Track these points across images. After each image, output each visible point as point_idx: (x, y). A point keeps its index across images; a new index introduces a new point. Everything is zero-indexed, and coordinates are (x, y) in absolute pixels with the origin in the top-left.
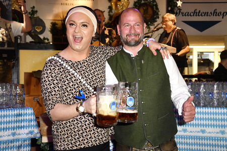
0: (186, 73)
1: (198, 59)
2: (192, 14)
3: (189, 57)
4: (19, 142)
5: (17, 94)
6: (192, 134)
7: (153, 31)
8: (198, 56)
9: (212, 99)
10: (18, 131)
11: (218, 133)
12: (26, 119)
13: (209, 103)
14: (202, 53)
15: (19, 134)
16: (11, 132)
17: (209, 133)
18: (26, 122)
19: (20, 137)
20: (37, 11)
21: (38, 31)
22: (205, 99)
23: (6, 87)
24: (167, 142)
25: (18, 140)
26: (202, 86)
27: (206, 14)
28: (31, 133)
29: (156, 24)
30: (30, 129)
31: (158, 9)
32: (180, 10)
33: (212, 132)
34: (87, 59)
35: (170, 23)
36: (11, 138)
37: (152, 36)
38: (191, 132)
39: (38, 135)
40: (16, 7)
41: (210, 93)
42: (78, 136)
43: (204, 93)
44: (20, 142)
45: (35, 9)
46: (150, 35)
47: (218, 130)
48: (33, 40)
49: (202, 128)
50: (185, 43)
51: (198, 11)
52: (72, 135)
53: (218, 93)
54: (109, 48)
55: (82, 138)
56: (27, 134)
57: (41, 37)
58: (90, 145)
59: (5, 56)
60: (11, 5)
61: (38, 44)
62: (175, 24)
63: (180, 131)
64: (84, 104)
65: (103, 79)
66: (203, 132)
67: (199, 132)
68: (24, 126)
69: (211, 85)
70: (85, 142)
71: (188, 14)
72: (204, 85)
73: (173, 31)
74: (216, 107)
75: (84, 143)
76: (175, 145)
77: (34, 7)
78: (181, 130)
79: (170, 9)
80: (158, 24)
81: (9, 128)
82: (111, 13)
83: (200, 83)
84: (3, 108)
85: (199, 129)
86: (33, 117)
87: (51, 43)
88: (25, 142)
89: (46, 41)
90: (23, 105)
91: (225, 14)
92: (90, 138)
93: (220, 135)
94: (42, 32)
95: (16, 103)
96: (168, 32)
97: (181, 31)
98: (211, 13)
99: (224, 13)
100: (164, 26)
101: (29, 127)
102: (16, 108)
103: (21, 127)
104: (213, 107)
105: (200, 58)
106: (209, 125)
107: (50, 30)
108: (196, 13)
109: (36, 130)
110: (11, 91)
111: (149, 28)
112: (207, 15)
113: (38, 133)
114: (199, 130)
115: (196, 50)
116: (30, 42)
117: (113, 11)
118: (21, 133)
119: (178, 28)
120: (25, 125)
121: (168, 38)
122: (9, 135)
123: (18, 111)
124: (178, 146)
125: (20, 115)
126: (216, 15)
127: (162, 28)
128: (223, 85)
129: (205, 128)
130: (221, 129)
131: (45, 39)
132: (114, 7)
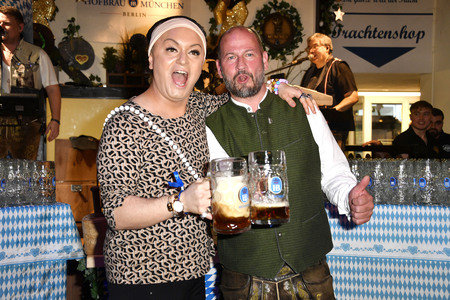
0: (351, 143)
1: (373, 117)
2: (362, 35)
3: (357, 112)
4: (45, 266)
5: (41, 179)
6: (359, 254)
7: (292, 65)
8: (373, 111)
9: (395, 190)
10: (43, 247)
11: (404, 251)
12: (58, 225)
13: (390, 198)
14: (380, 105)
15: (46, 252)
16: (30, 248)
17: (390, 251)
18: (58, 230)
19: (47, 257)
20: (78, 27)
21: (81, 63)
22: (383, 190)
23: (22, 166)
24: (314, 267)
25: (43, 263)
26: (379, 166)
27: (388, 34)
28: (67, 249)
29: (296, 51)
30: (65, 244)
31: (301, 25)
32: (340, 26)
33: (394, 249)
34: (186, 117)
35: (322, 50)
36: (31, 259)
37: (288, 73)
38: (357, 249)
39: (80, 255)
40: (40, 18)
41: (392, 180)
42: (165, 260)
43: (382, 179)
44: (47, 267)
45: (76, 23)
46: (285, 71)
47: (405, 245)
48: (71, 80)
49: (377, 243)
50: (350, 85)
51: (372, 29)
52: (155, 257)
53: (406, 180)
54: (210, 97)
55: (173, 264)
56: (60, 252)
57: (87, 73)
58: (186, 276)
59: (20, 108)
60: (31, 16)
61: (81, 88)
62: (330, 52)
63: (338, 248)
64: (182, 197)
65: (204, 150)
66: (379, 249)
67: (370, 249)
68: (54, 237)
69: (393, 164)
70: (177, 271)
71: (355, 35)
72: (382, 165)
73: (328, 64)
74: (401, 205)
75: (175, 273)
76: (327, 272)
77: (73, 20)
78: (339, 245)
79: (321, 24)
80: (301, 53)
81: (27, 242)
82: (214, 32)
83: (375, 160)
84: (17, 205)
85: (371, 244)
86: (70, 222)
87: (105, 86)
88: (57, 267)
89: (96, 82)
90: (52, 199)
91: (421, 34)
92: (187, 265)
93: (408, 255)
94: (87, 66)
95: (40, 195)
96: (319, 67)
97: (343, 65)
98: (396, 32)
99: (419, 33)
100: (312, 56)
101: (63, 239)
102: (40, 204)
103: (49, 240)
104: (397, 205)
105: (376, 114)
106: (388, 238)
107: (102, 61)
108: (369, 33)
109: (76, 246)
110: (31, 174)
111: (284, 59)
112: (389, 37)
113: (79, 250)
114: (372, 247)
115: (370, 100)
116: (66, 83)
117: (219, 27)
118: (48, 250)
119: (336, 59)
120: (56, 236)
121: (318, 77)
122: (27, 254)
123: (43, 210)
124: (333, 275)
125: (46, 218)
126: (405, 37)
127: (307, 59)
128: (414, 165)
129: (381, 243)
130: (410, 244)
131: (92, 77)
132: (220, 21)
